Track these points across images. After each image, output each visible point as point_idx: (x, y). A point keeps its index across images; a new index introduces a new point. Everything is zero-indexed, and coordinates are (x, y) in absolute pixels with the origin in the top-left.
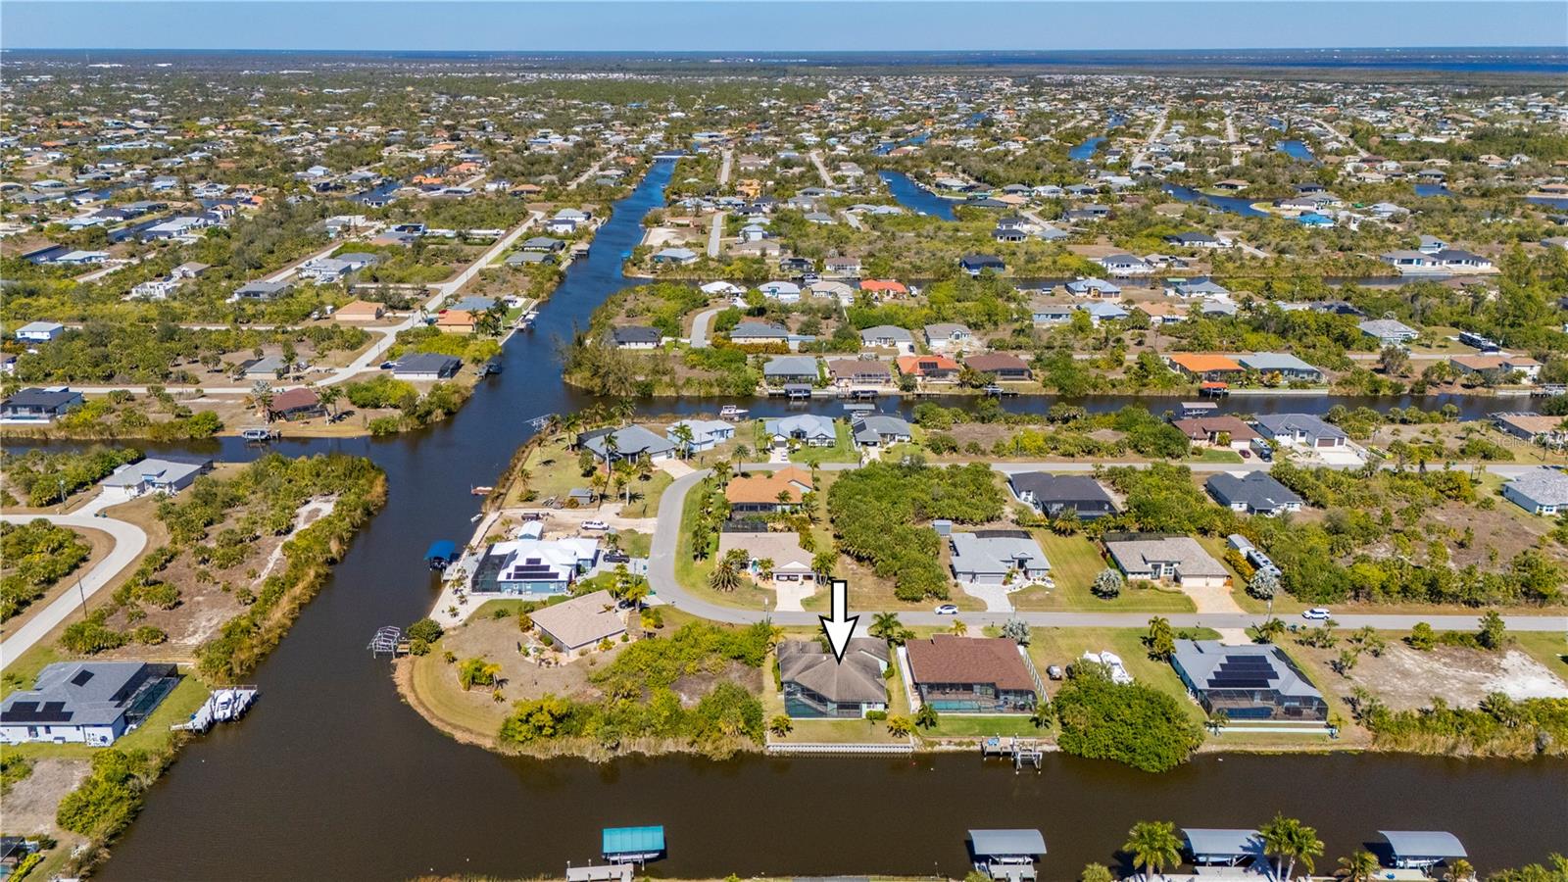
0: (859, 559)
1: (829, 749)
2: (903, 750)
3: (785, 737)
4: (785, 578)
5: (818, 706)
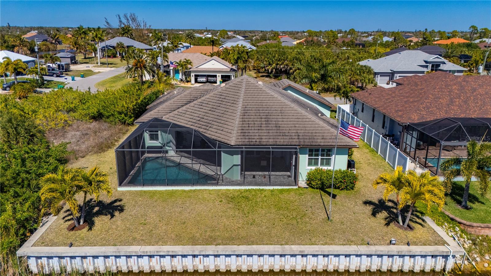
0: (277, 75)
1: (210, 264)
2: (429, 265)
3: (90, 229)
4: (204, 79)
5: (202, 166)
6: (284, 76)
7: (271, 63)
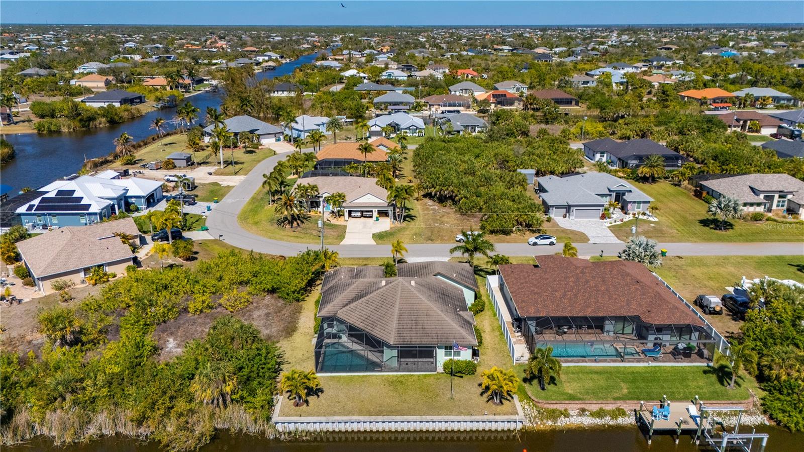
0: (442, 200)
1: (380, 427)
2: (506, 426)
3: (308, 405)
4: (359, 214)
5: (370, 353)
6: (449, 202)
7: (435, 185)
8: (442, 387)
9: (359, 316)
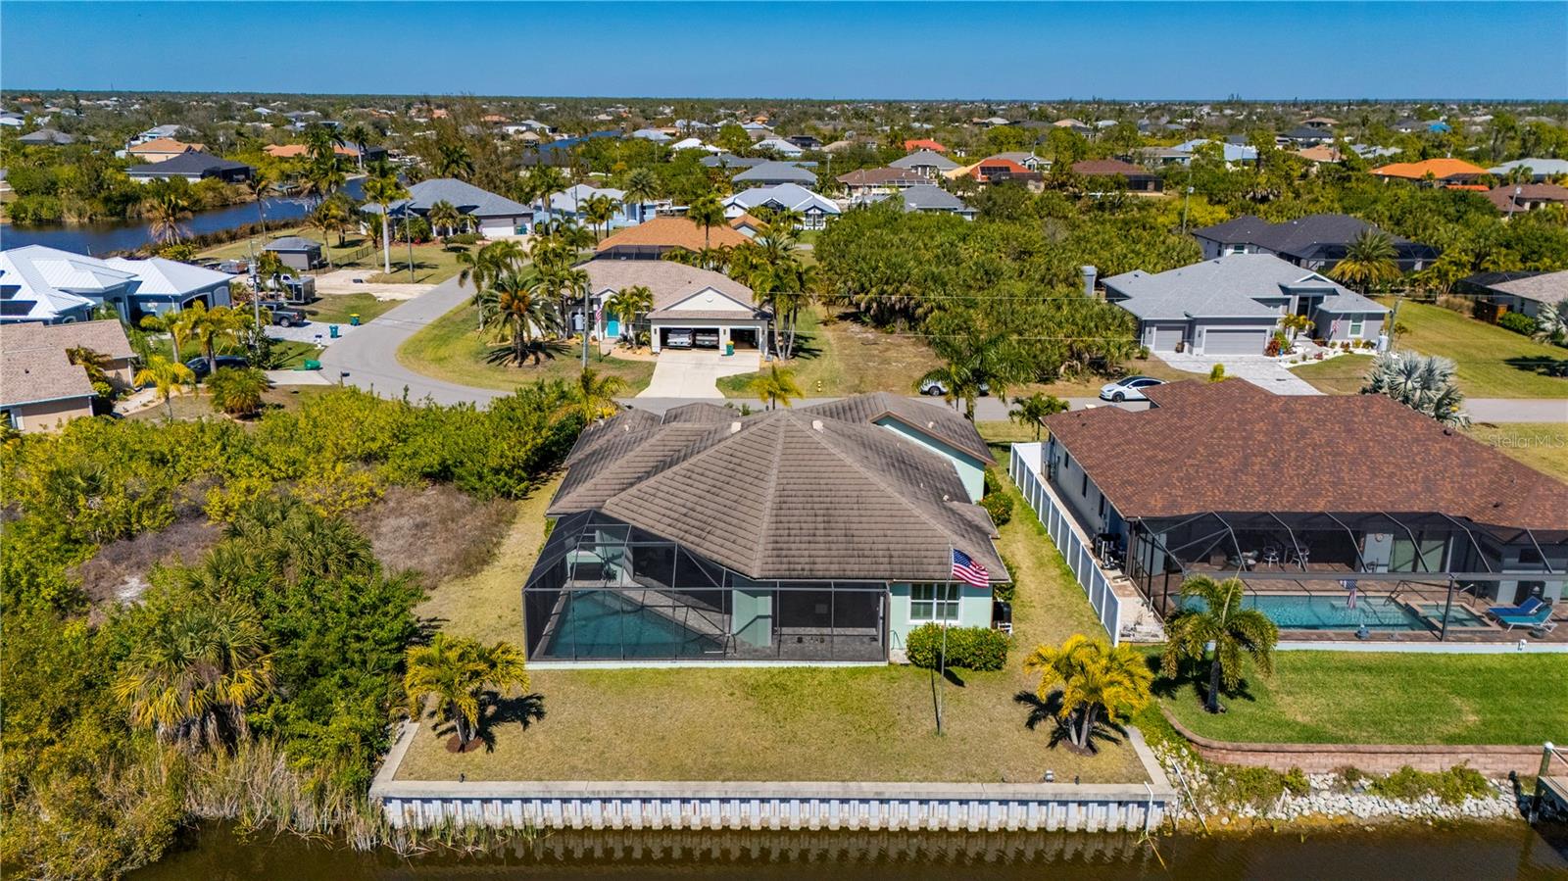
0: (883, 318)
1: (713, 815)
2: (1114, 819)
3: (490, 748)
4: (686, 340)
5: (692, 614)
6: (901, 324)
7: (867, 285)
8: (906, 701)
9: (663, 511)
